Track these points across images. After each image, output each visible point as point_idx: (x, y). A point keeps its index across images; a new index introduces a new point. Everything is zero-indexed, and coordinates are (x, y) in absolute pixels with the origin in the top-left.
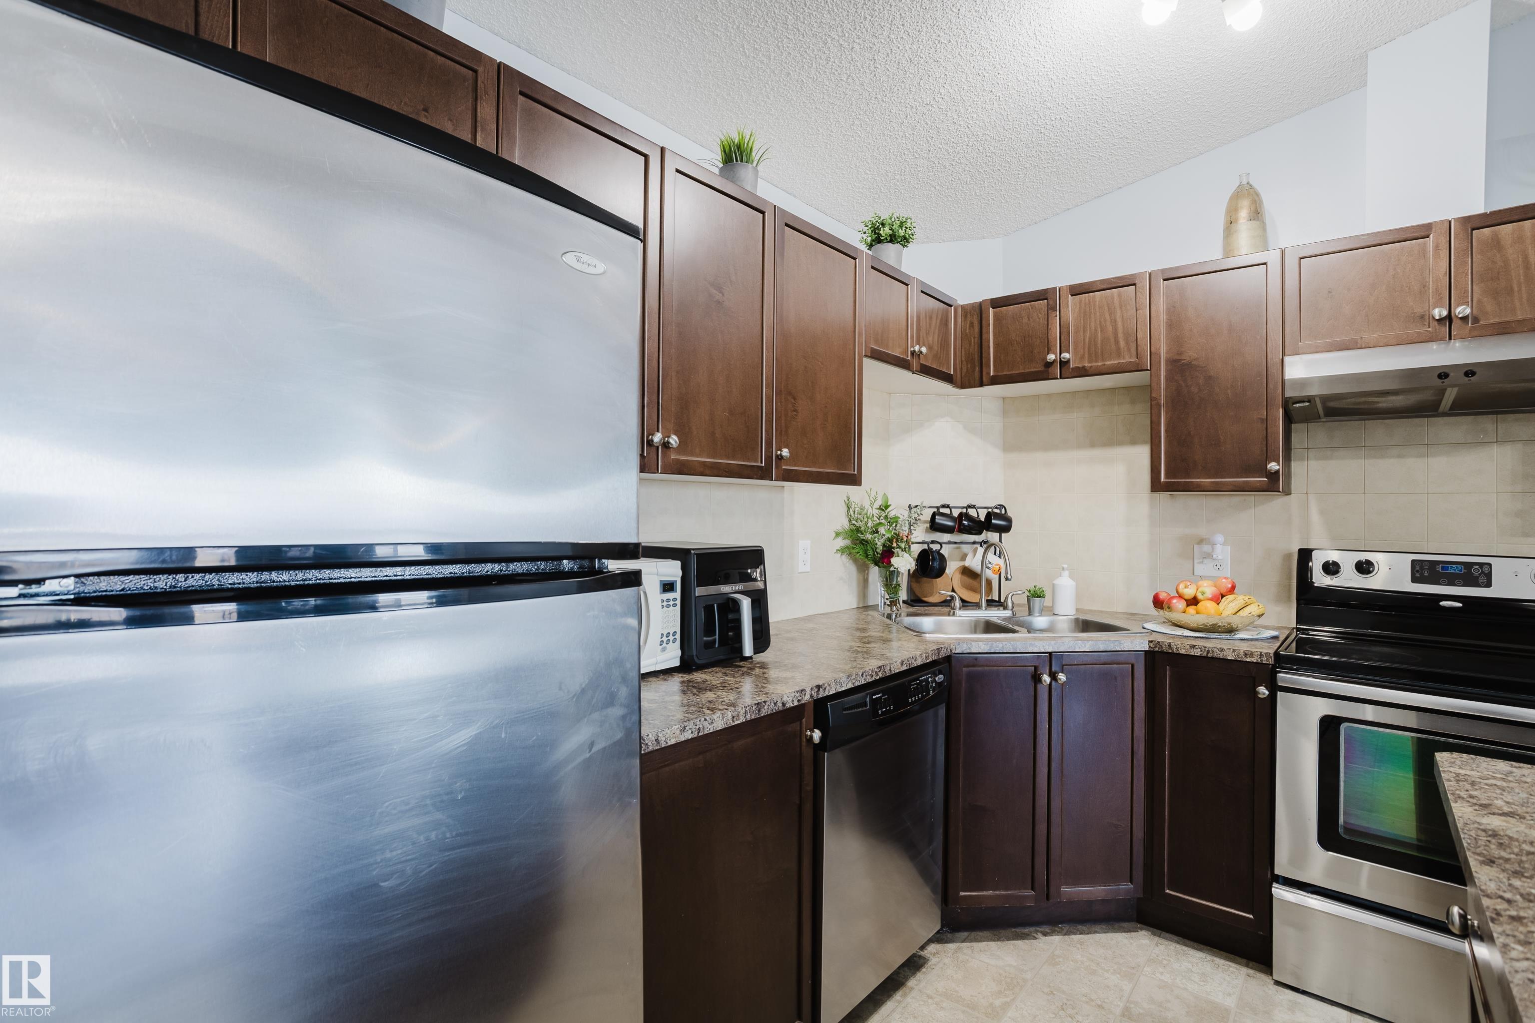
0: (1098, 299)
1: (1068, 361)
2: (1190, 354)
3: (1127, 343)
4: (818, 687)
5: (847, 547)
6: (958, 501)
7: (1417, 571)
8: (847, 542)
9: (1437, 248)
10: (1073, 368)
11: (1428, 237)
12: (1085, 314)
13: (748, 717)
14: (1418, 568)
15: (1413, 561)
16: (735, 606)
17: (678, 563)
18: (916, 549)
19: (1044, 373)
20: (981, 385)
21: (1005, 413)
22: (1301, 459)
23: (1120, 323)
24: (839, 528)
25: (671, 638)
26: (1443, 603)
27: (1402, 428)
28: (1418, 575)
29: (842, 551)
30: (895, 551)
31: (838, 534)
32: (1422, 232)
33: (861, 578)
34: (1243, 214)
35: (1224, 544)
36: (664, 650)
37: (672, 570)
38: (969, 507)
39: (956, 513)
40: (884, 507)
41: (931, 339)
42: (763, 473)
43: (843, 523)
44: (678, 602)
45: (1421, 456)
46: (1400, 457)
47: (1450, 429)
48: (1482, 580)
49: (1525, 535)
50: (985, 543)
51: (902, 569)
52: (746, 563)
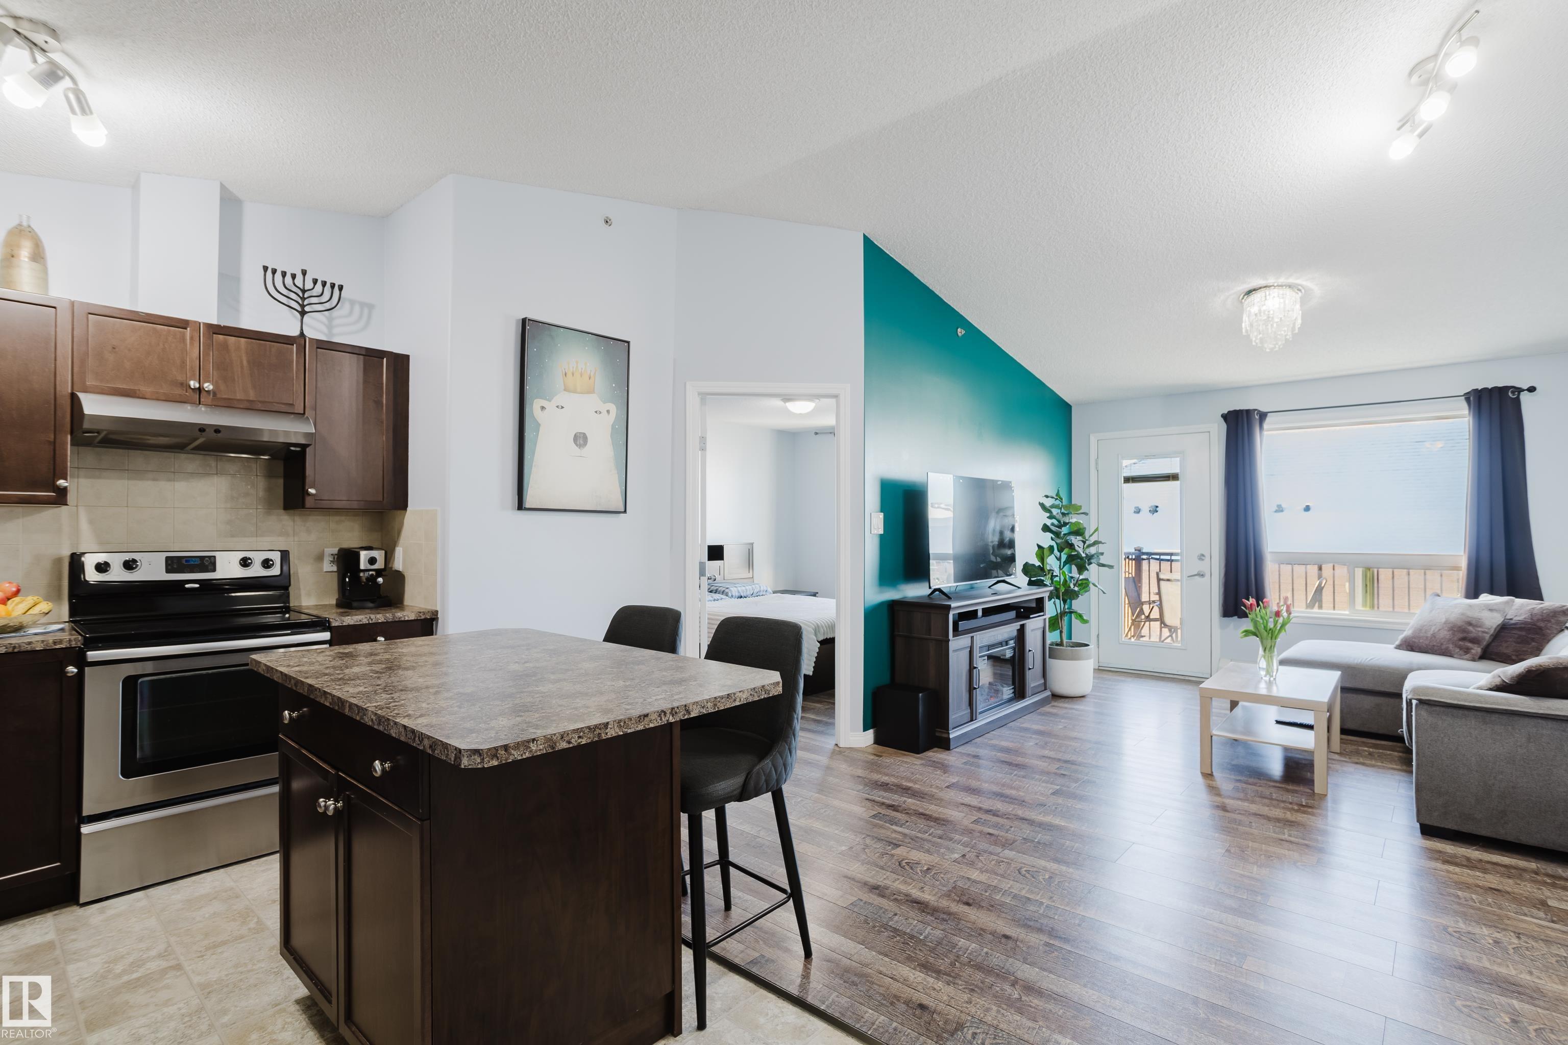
7: (169, 565)
9: (192, 338)
11: (186, 329)
14: (169, 562)
15: (166, 558)
22: (75, 479)
26: (187, 586)
27: (156, 458)
28: (169, 567)
32: (183, 324)
34: (24, 253)
45: (169, 480)
46: (154, 480)
47: (189, 462)
48: (211, 567)
49: (233, 536)
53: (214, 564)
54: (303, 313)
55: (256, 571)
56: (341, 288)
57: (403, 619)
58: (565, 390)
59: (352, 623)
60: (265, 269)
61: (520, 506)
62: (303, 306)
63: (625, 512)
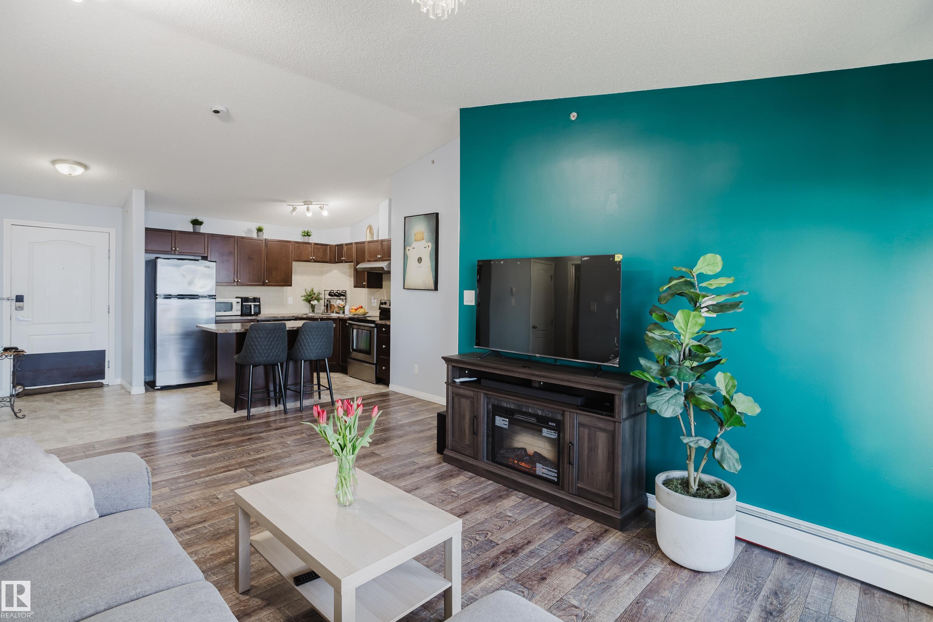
0: (348, 247)
1: (345, 259)
2: (358, 260)
3: (351, 257)
6: (335, 289)
8: (305, 298)
10: (346, 261)
11: (378, 242)
12: (347, 250)
16: (251, 306)
17: (241, 299)
18: (326, 300)
19: (342, 262)
20: (335, 263)
22: (384, 281)
23: (350, 252)
25: (239, 310)
29: (304, 300)
31: (302, 296)
34: (368, 232)
35: (374, 299)
36: (235, 312)
37: (239, 300)
38: (338, 290)
39: (335, 292)
41: (319, 255)
42: (263, 285)
43: (304, 294)
44: (240, 305)
50: (340, 299)
51: (314, 304)
52: (255, 300)
58: (415, 241)
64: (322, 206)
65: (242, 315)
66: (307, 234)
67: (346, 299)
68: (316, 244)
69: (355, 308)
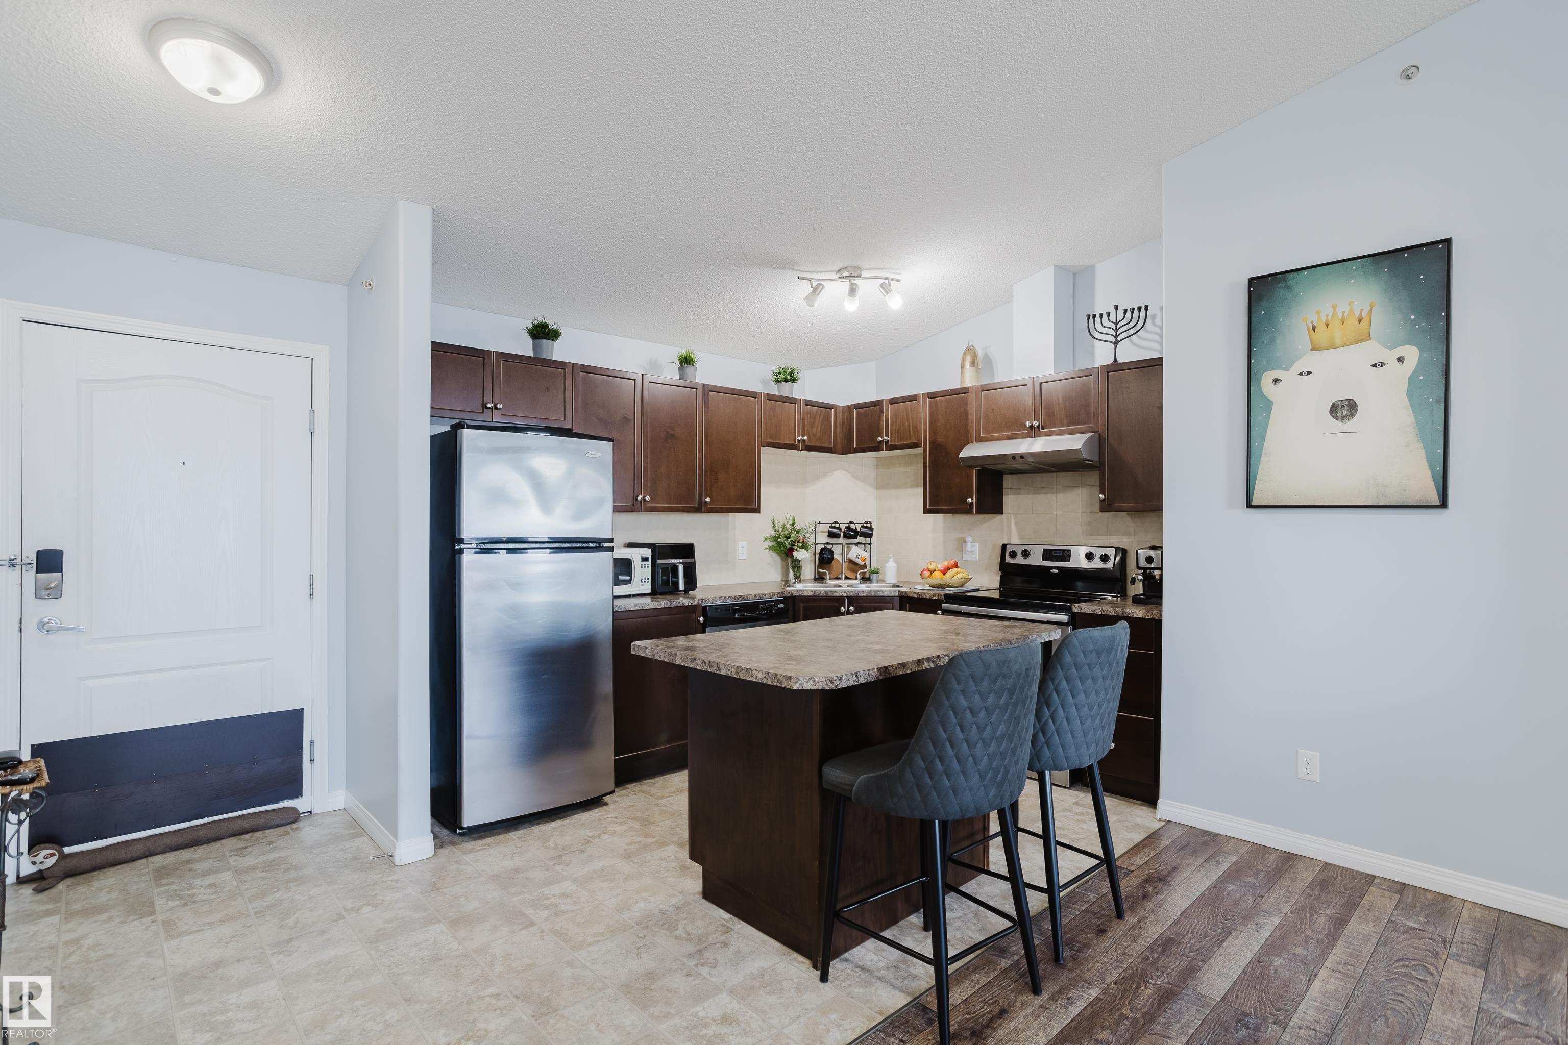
0: (901, 407)
1: (888, 441)
2: (940, 440)
3: (914, 432)
4: (702, 600)
5: (774, 547)
6: (843, 519)
7: (1045, 555)
8: (774, 543)
9: (1029, 391)
10: (891, 445)
11: (1027, 387)
12: (895, 416)
13: (665, 606)
14: (1045, 552)
15: (1044, 549)
16: (675, 569)
17: (650, 549)
18: (819, 548)
19: (877, 448)
20: (850, 453)
21: (877, 466)
22: (1007, 495)
23: (911, 421)
24: (767, 535)
25: (646, 580)
26: (1051, 571)
28: (1045, 557)
29: (770, 548)
30: (795, 547)
31: (766, 539)
32: (1025, 382)
33: (785, 564)
34: (967, 364)
35: (973, 542)
36: (643, 585)
37: (648, 552)
38: (851, 522)
39: (843, 526)
40: (793, 524)
41: (814, 430)
42: (698, 510)
43: (772, 534)
44: (650, 566)
45: (1053, 493)
46: (1046, 494)
47: (1064, 478)
48: (1068, 558)
49: (1091, 535)
50: (857, 544)
51: (800, 558)
52: (686, 551)
53: (1070, 556)
54: (1116, 343)
55: (1097, 564)
56: (1147, 308)
57: (1131, 615)
58: (1313, 349)
59: (1088, 612)
60: (1088, 316)
61: (1249, 505)
62: (1116, 337)
63: (1443, 504)
64: (886, 281)
65: (654, 593)
66: (789, 377)
67: (870, 544)
68: (809, 403)
69: (940, 566)
